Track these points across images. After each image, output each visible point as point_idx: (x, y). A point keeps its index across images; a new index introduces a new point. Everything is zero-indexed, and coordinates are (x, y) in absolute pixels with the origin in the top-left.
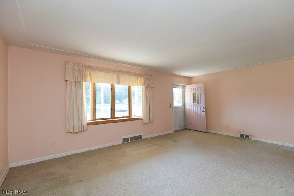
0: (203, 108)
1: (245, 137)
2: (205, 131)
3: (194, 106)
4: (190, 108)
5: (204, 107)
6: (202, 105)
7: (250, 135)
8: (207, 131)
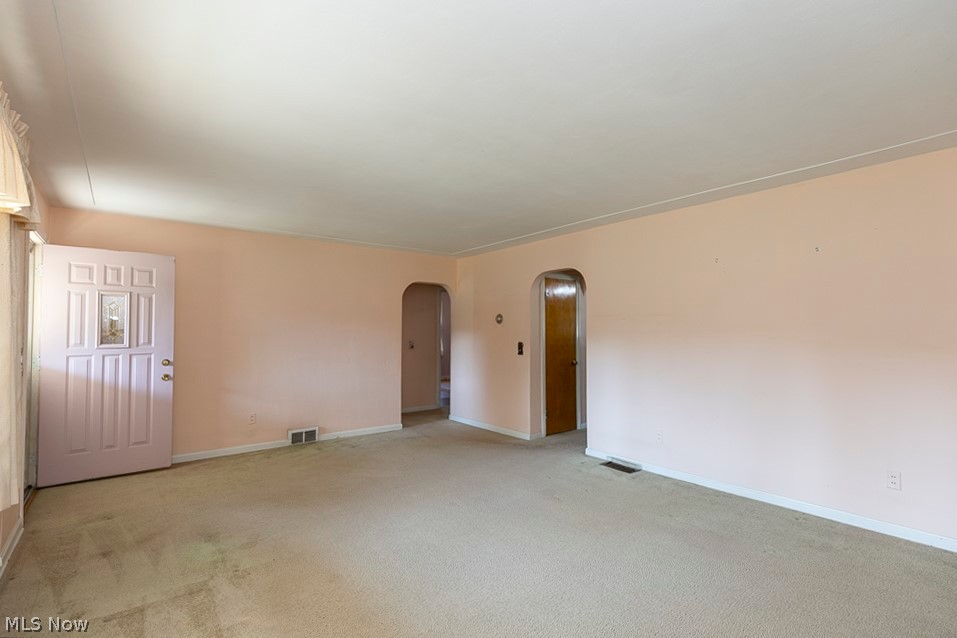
0: (168, 363)
1: (304, 439)
2: (169, 465)
3: (107, 359)
4: (76, 367)
5: (171, 360)
6: (161, 346)
7: (317, 429)
8: (174, 462)
